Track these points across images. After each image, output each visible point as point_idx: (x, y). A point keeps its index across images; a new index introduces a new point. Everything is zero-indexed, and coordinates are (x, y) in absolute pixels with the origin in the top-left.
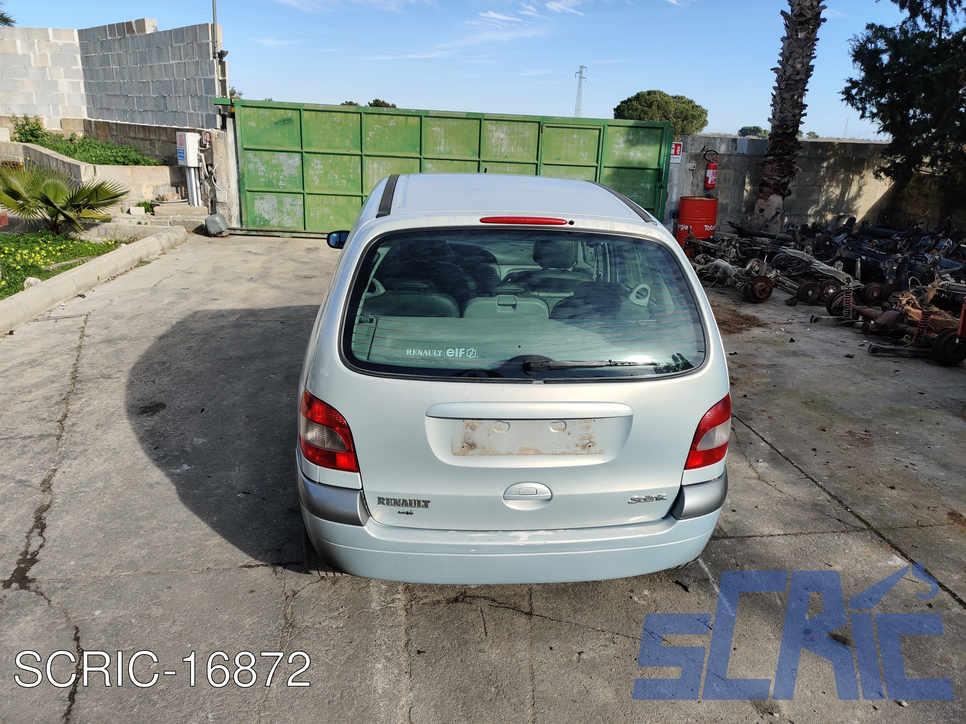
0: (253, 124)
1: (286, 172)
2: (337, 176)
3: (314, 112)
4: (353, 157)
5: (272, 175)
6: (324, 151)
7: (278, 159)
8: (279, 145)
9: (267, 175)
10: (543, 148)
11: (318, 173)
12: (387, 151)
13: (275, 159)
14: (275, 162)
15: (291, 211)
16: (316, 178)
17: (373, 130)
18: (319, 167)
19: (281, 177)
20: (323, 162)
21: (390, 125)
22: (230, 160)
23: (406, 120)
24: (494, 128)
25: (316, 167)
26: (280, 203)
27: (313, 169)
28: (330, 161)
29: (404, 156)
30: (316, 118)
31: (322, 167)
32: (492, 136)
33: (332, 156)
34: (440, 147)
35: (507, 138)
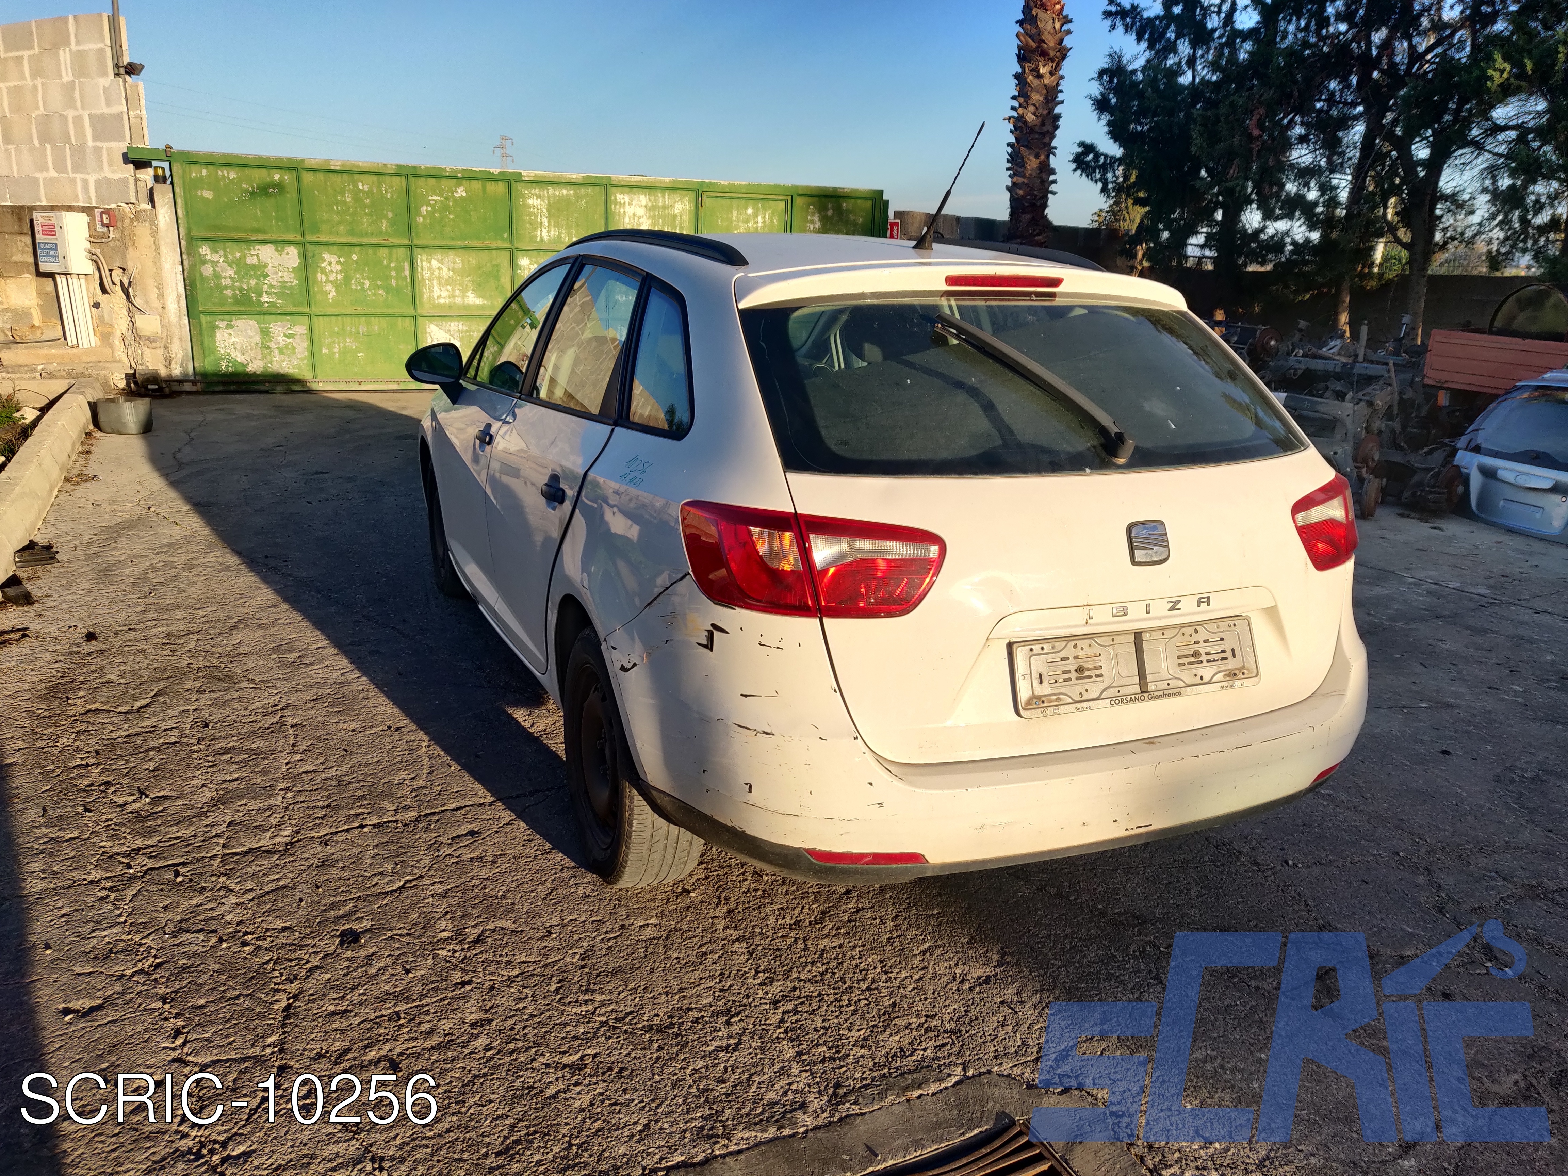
0: (208, 194)
1: (273, 280)
2: (367, 283)
3: (321, 175)
4: (394, 250)
5: (248, 283)
6: (344, 240)
7: (258, 256)
8: (258, 231)
9: (237, 284)
11: (332, 277)
12: (453, 239)
13: (252, 255)
14: (251, 260)
15: (287, 345)
16: (329, 287)
17: (428, 204)
18: (334, 268)
19: (265, 288)
20: (342, 260)
21: (456, 195)
22: (163, 259)
23: (484, 188)
24: (628, 197)
25: (328, 268)
26: (265, 332)
27: (323, 271)
28: (355, 257)
29: (484, 245)
30: (325, 183)
31: (339, 268)
33: (357, 249)
34: (541, 231)
35: (648, 215)
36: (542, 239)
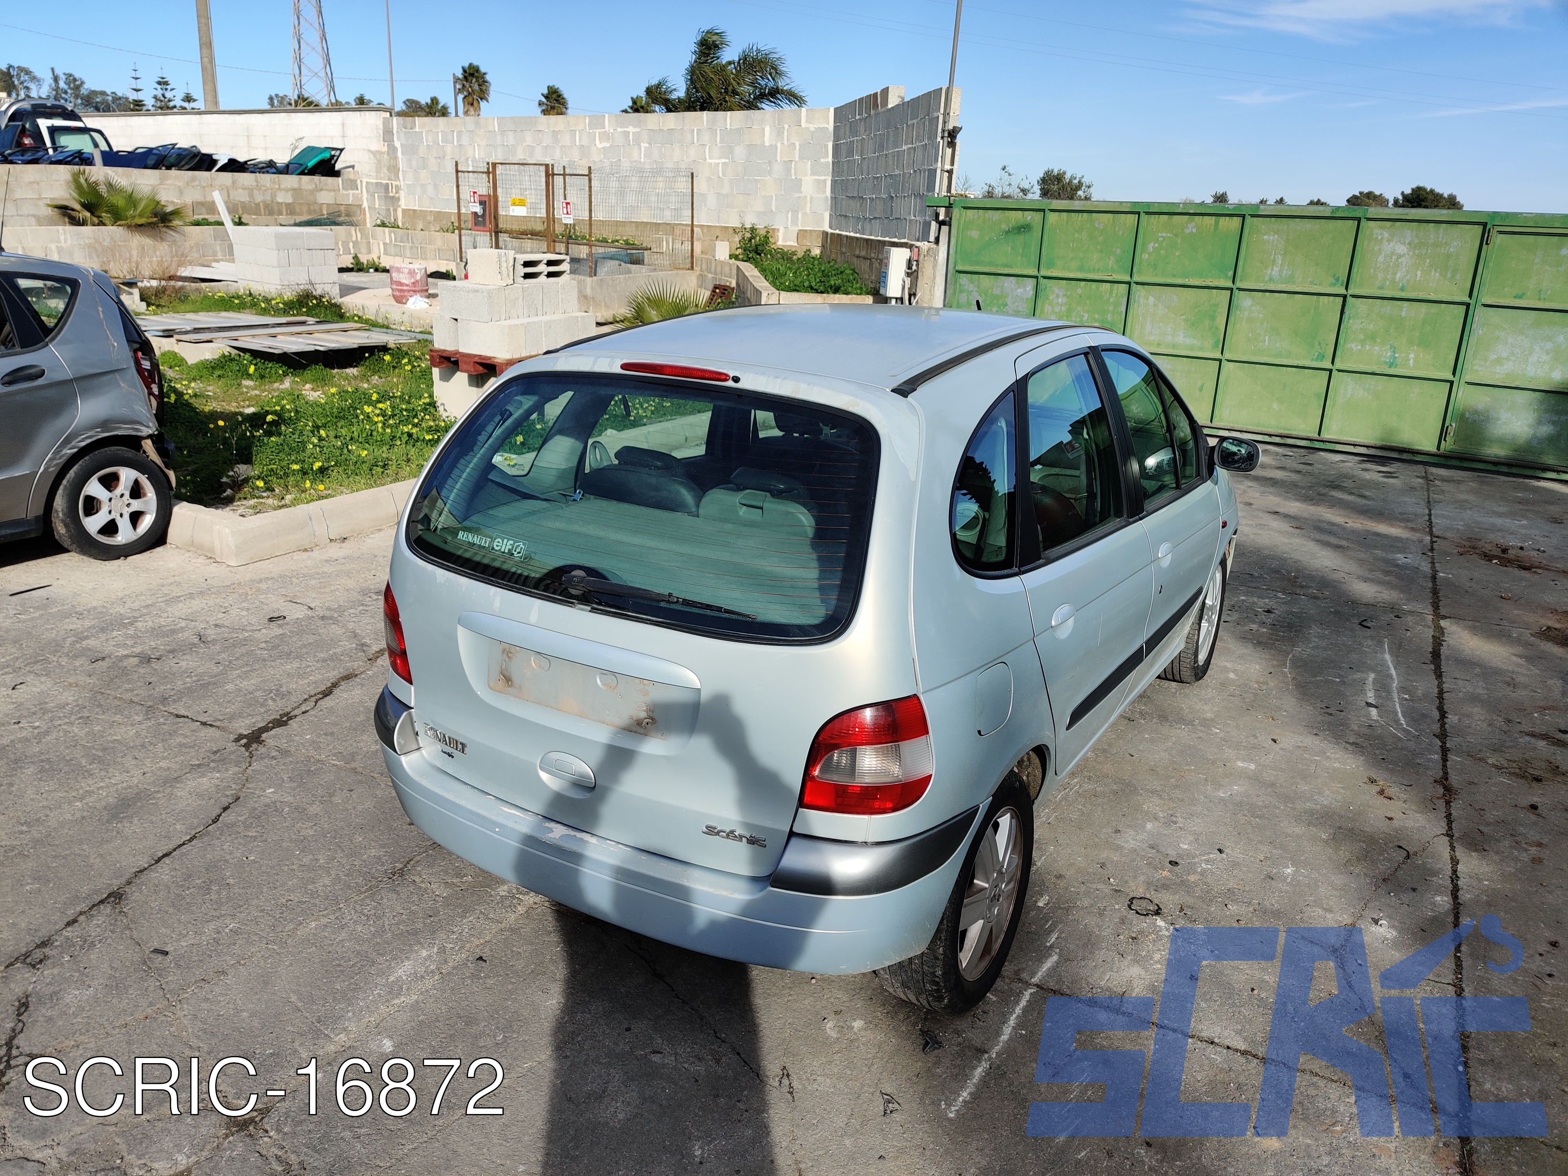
0: (975, 234)
1: (1011, 308)
2: (1086, 316)
3: (1065, 214)
4: (1116, 285)
6: (1071, 275)
7: (1001, 287)
8: (1006, 266)
10: (1486, 273)
11: (1057, 310)
12: (1174, 276)
13: (998, 287)
14: (997, 291)
17: (1156, 241)
18: (1060, 300)
21: (1187, 231)
22: (936, 288)
23: (1217, 223)
24: (1386, 235)
25: (1055, 301)
27: (1051, 301)
28: (1079, 291)
29: (1204, 284)
30: (1067, 222)
31: (1065, 300)
32: (1380, 249)
33: (1083, 283)
34: (1272, 270)
35: (1411, 253)
36: (1271, 280)
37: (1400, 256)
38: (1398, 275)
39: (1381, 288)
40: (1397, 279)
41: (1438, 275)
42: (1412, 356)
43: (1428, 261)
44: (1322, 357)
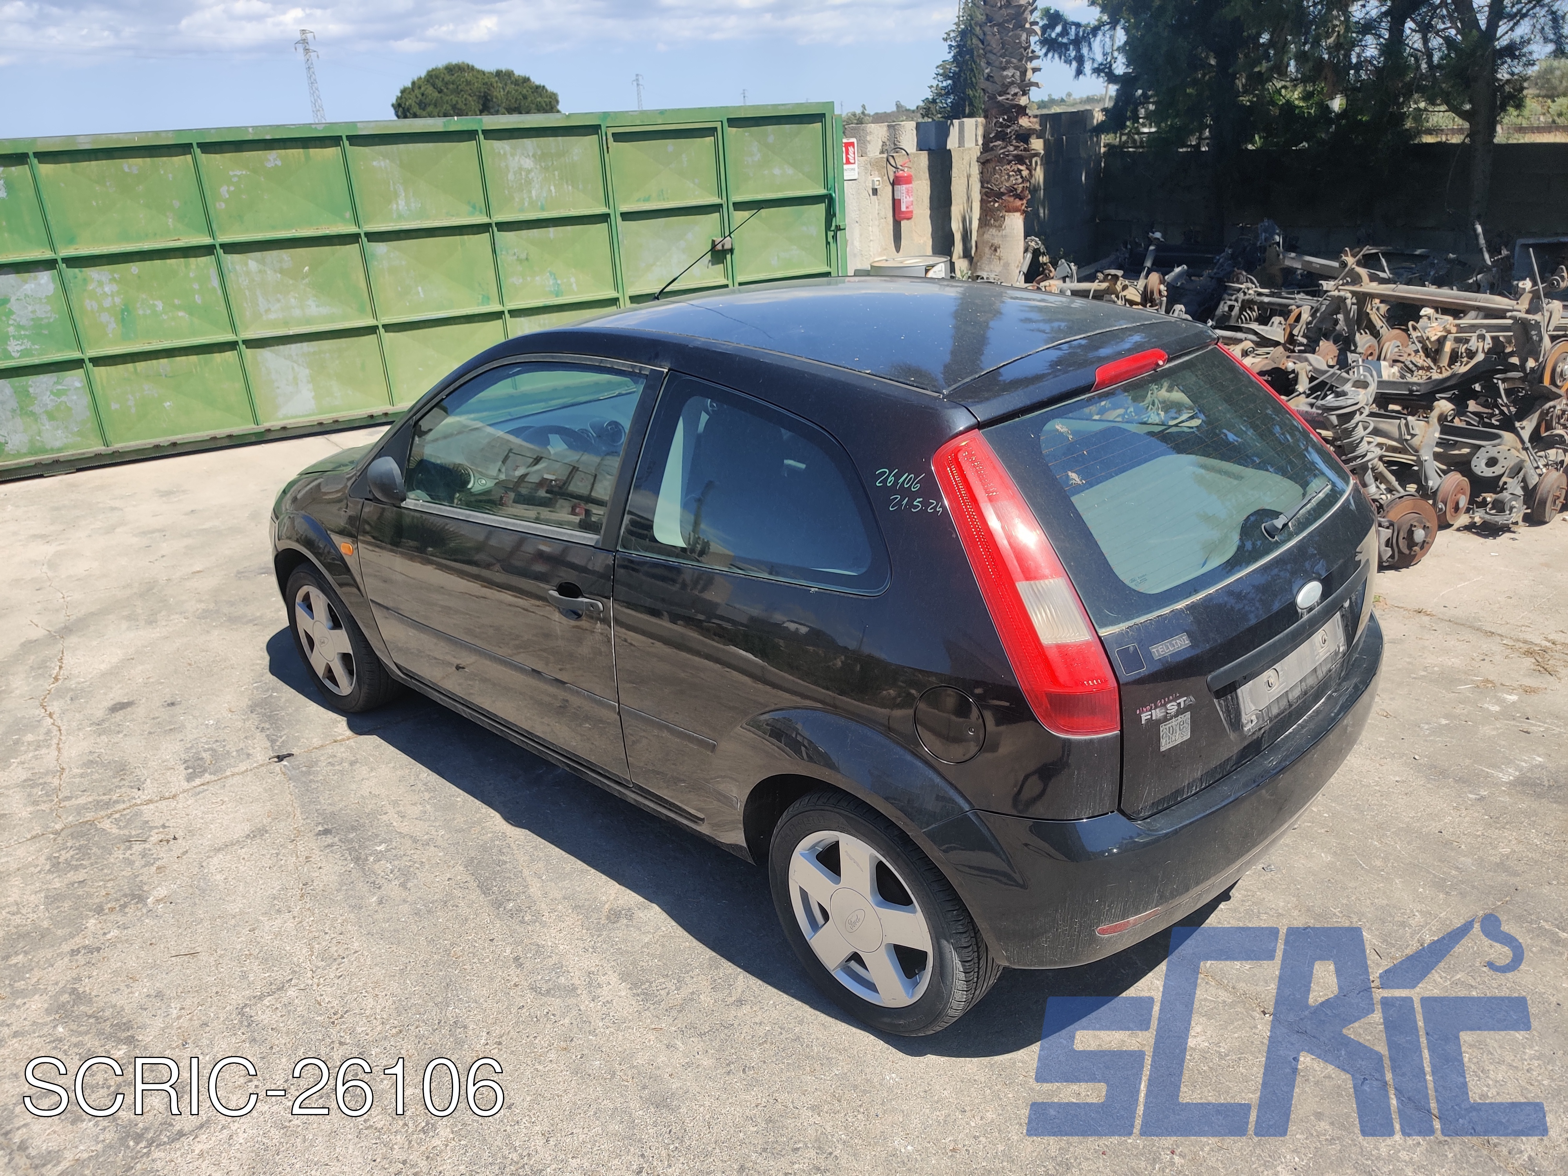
1: (21, 317)
10: (615, 180)
11: (107, 303)
15: (57, 409)
16: (105, 317)
17: (230, 183)
18: (107, 289)
19: (11, 330)
20: (118, 278)
21: (268, 166)
23: (306, 154)
25: (99, 293)
26: (20, 393)
27: (95, 296)
28: (135, 271)
29: (319, 234)
31: (115, 287)
33: (136, 258)
34: (397, 204)
35: (538, 167)
36: (400, 217)
37: (529, 171)
38: (534, 193)
39: (522, 210)
40: (534, 198)
41: (570, 187)
42: (573, 280)
43: (556, 173)
44: (487, 299)
